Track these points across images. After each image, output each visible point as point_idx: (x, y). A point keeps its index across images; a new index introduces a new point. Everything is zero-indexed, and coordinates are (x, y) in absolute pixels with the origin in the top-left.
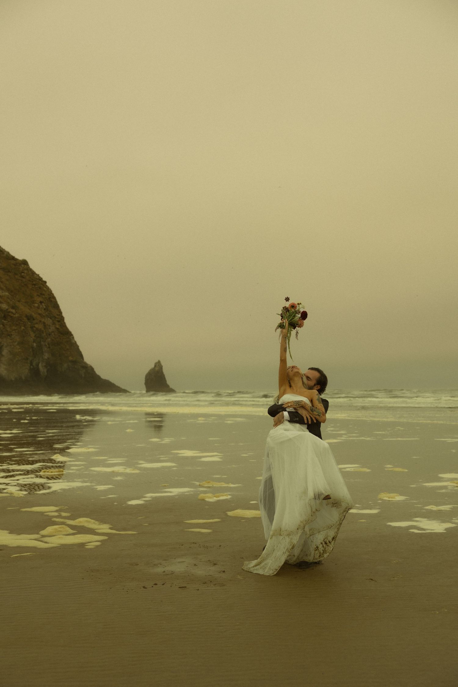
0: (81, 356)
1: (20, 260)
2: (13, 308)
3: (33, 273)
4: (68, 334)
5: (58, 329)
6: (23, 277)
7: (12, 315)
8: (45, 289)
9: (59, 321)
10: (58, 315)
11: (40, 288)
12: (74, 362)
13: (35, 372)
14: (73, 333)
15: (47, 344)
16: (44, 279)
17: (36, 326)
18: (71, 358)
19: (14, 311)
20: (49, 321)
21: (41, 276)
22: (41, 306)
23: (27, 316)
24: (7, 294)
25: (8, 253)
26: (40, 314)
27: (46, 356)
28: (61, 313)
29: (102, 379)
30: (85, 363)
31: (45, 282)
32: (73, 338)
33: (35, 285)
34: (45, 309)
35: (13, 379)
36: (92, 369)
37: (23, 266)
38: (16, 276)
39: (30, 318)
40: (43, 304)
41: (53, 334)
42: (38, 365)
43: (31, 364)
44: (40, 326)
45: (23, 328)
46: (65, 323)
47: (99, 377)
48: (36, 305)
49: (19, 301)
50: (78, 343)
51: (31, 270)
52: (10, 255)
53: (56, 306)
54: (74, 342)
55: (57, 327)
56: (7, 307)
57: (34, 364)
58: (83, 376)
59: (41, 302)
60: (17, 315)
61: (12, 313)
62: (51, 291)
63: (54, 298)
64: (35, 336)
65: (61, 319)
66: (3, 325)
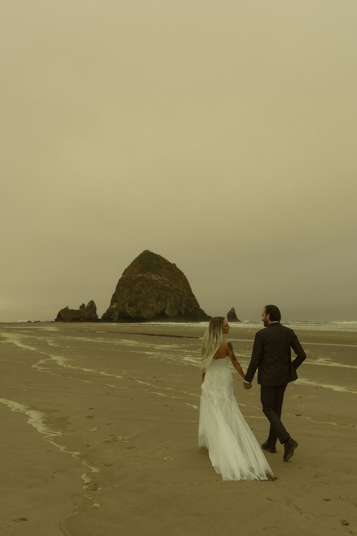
0: (198, 305)
1: (173, 264)
2: (171, 286)
3: (178, 269)
4: (193, 296)
5: (188, 294)
6: (174, 271)
7: (170, 289)
8: (183, 276)
9: (189, 290)
10: (188, 288)
11: (181, 276)
12: (196, 308)
13: (180, 312)
14: (195, 295)
15: (184, 300)
16: (183, 272)
17: (180, 293)
18: (194, 307)
19: (171, 287)
20: (185, 290)
21: (181, 270)
22: (182, 284)
23: (176, 289)
24: (168, 280)
25: (168, 261)
26: (181, 288)
27: (184, 306)
28: (190, 286)
29: (207, 316)
30: (201, 309)
31: (183, 273)
32: (195, 297)
33: (179, 275)
34: (183, 285)
35: (171, 315)
36: (203, 311)
37: (174, 266)
38: (172, 271)
39: (178, 290)
40: (182, 283)
41: (187, 296)
42: (181, 310)
43: (178, 309)
44: (181, 293)
45: (175, 294)
46: (191, 291)
47: (206, 315)
48: (180, 284)
49: (173, 283)
50: (197, 300)
51: (177, 268)
52: (169, 262)
53: (188, 284)
54: (195, 299)
55: (188, 293)
56: (168, 286)
57: (179, 309)
58: (200, 314)
59: (182, 282)
60: (172, 289)
61: (170, 288)
62: (186, 277)
63: (187, 280)
64: (180, 297)
65: (189, 289)
66: (167, 293)
